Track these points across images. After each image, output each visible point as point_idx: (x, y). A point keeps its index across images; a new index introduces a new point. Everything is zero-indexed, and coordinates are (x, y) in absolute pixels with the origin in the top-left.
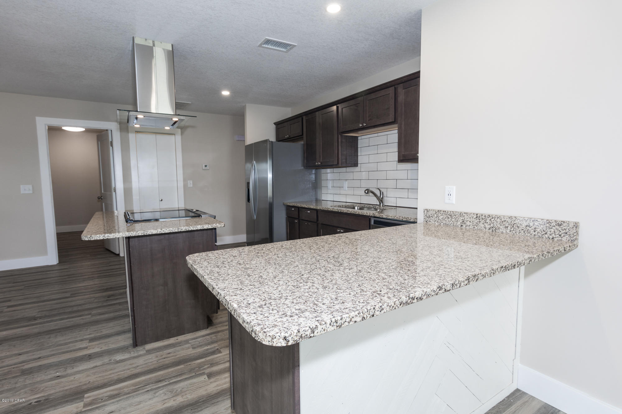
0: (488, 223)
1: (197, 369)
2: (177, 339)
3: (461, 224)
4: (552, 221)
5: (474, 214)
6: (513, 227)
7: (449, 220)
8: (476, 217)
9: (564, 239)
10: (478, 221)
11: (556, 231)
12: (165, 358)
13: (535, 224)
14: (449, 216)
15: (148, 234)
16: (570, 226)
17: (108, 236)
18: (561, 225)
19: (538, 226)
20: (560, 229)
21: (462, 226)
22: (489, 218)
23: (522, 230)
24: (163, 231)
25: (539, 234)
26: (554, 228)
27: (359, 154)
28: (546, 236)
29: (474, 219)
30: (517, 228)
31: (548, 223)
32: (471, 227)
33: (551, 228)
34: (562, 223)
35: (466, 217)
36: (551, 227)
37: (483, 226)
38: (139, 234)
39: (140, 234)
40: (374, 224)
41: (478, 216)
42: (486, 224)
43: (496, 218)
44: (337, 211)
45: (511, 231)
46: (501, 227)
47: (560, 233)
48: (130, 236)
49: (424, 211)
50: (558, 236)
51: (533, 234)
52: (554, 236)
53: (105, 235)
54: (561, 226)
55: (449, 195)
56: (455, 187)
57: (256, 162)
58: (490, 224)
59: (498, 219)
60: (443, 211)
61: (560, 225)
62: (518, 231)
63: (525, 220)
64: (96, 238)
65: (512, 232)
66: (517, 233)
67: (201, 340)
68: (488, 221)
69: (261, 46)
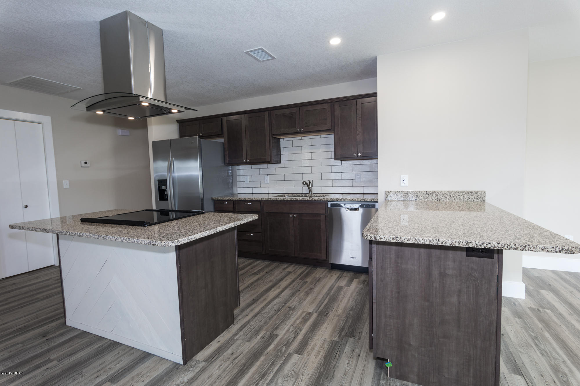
1: (280, 353)
2: (219, 341)
3: (415, 199)
4: (473, 191)
5: (424, 191)
6: (450, 197)
7: (407, 196)
8: (426, 194)
9: (479, 200)
10: (428, 195)
11: (475, 196)
13: (464, 194)
14: (406, 194)
16: (482, 193)
20: (477, 195)
21: (416, 200)
22: (435, 193)
23: (456, 198)
25: (466, 199)
26: (474, 195)
27: (282, 153)
28: (470, 200)
29: (424, 195)
30: (453, 197)
31: (471, 193)
32: (422, 200)
35: (419, 193)
36: (472, 195)
37: (431, 198)
40: (331, 206)
41: (427, 193)
42: (433, 197)
44: (290, 200)
45: (449, 199)
46: (443, 198)
47: (477, 198)
49: (386, 193)
50: (476, 199)
51: (462, 200)
52: (474, 200)
55: (404, 181)
56: (408, 176)
58: (436, 197)
59: (441, 193)
60: (402, 192)
61: (477, 193)
62: (453, 199)
63: (457, 192)
66: (453, 200)
67: (244, 333)
68: (434, 195)
69: (247, 53)
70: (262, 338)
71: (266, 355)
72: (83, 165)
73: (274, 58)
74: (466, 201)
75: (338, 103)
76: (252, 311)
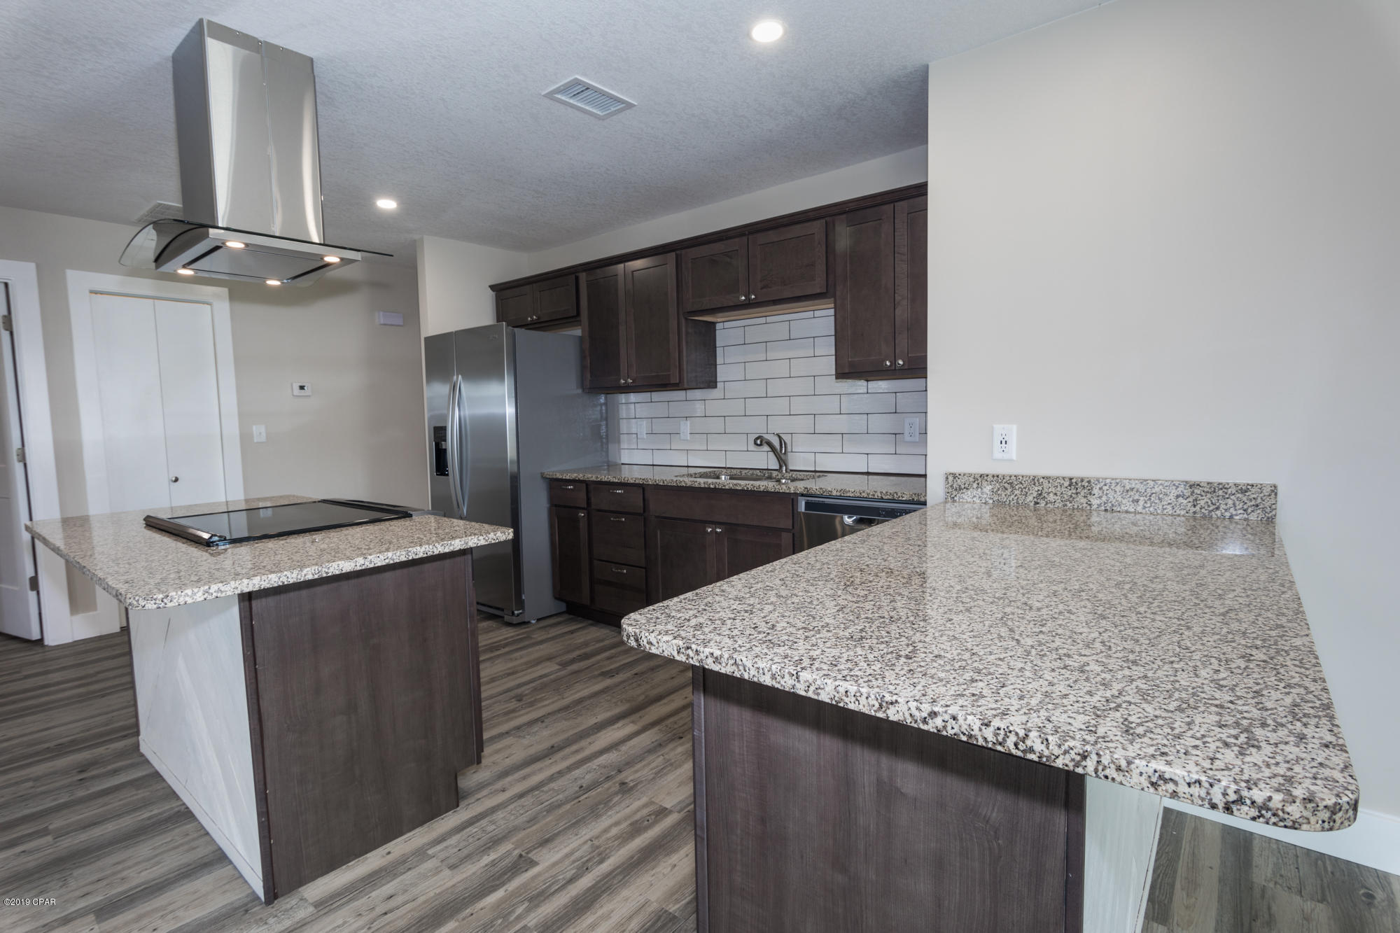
0: (1097, 494)
1: (500, 921)
2: (389, 853)
3: (1035, 500)
4: (1230, 485)
5: (1064, 478)
6: (1150, 499)
7: (1008, 492)
8: (1070, 485)
9: (1254, 516)
10: (1074, 491)
11: (1237, 503)
12: (386, 914)
13: (1196, 491)
14: (1006, 485)
15: (330, 574)
16: (1264, 491)
17: (219, 590)
18: (1246, 492)
19: (1202, 496)
20: (1245, 499)
21: (1038, 503)
22: (1098, 486)
24: (371, 562)
25: (1203, 510)
26: (1232, 497)
27: (719, 360)
28: (1218, 513)
29: (1063, 490)
30: (1157, 501)
31: (1221, 489)
32: (1057, 505)
33: (1228, 498)
34: (1249, 487)
35: (1046, 484)
36: (1227, 496)
37: (1084, 500)
38: (305, 575)
39: (310, 577)
40: (806, 510)
41: (1072, 483)
42: (1091, 498)
43: (1114, 485)
44: (706, 486)
45: (1144, 508)
46: (1124, 502)
47: (1245, 507)
48: (281, 584)
49: (947, 478)
50: (1241, 511)
51: (1191, 511)
52: (1234, 513)
53: (209, 588)
54: (1247, 494)
55: (1004, 442)
56: (1014, 427)
57: (463, 378)
58: (1100, 497)
59: (1118, 486)
60: (993, 476)
61: (1244, 491)
62: (1160, 507)
63: (1174, 485)
64: (182, 599)
65: (1147, 509)
66: (1159, 511)
67: (459, 842)
68: (1096, 491)
69: (550, 96)
70: (493, 863)
71: (464, 919)
72: (297, 391)
73: (630, 106)
74: (1204, 517)
75: (844, 216)
76: (524, 778)
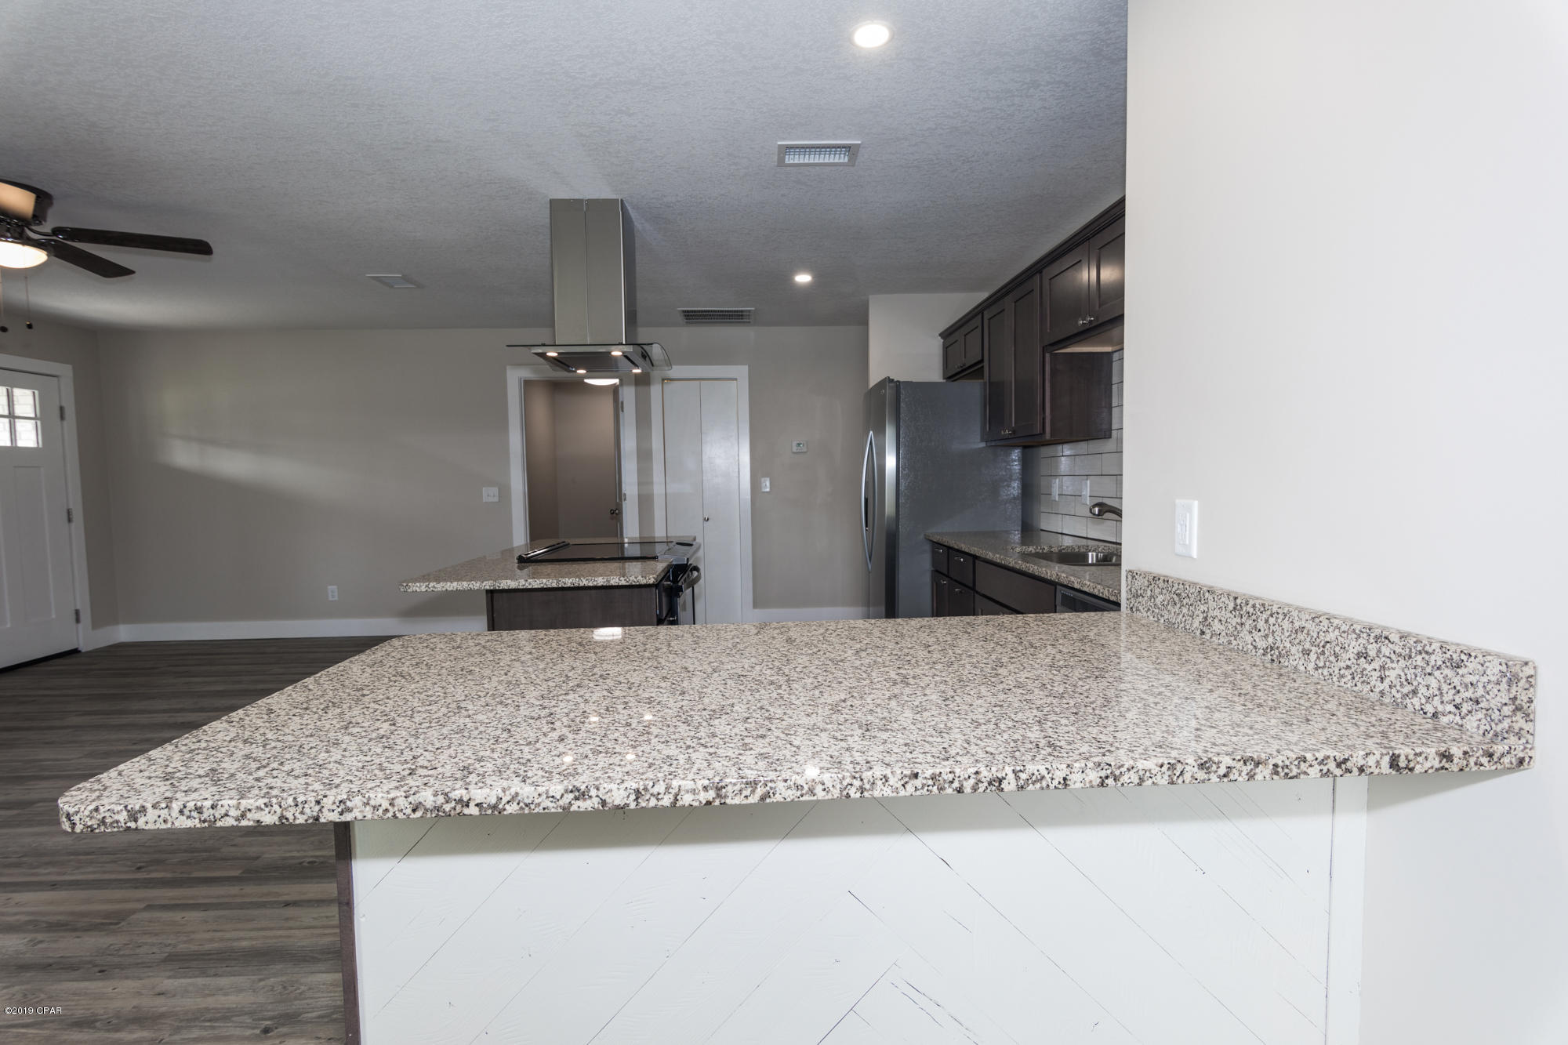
0: (1262, 630)
3: (1202, 626)
4: (1433, 647)
5: (1228, 595)
6: (1323, 653)
7: (1177, 609)
8: (1235, 609)
9: (1471, 723)
10: (1239, 620)
11: (1445, 687)
13: (1383, 649)
14: (1175, 597)
16: (1488, 672)
18: (1458, 667)
19: (1392, 662)
20: (1456, 681)
21: (1204, 633)
22: (1265, 616)
23: (1348, 667)
25: (1394, 691)
26: (1437, 673)
28: (1415, 701)
29: (1228, 615)
30: (1332, 658)
31: (1420, 653)
32: (1222, 639)
33: (1430, 674)
34: (1464, 657)
35: (1211, 601)
36: (1429, 670)
37: (1249, 639)
41: (1236, 604)
43: (1281, 617)
45: (1317, 668)
46: (1293, 650)
47: (1458, 700)
49: (1130, 575)
51: (1377, 690)
52: (1440, 708)
54: (1460, 671)
56: (1196, 503)
58: (1266, 637)
59: (1284, 619)
60: (1165, 580)
61: (1455, 665)
62: (1336, 671)
63: (1354, 631)
65: (1320, 671)
66: (1335, 679)
68: (1261, 624)
72: (795, 448)
74: (1396, 704)
